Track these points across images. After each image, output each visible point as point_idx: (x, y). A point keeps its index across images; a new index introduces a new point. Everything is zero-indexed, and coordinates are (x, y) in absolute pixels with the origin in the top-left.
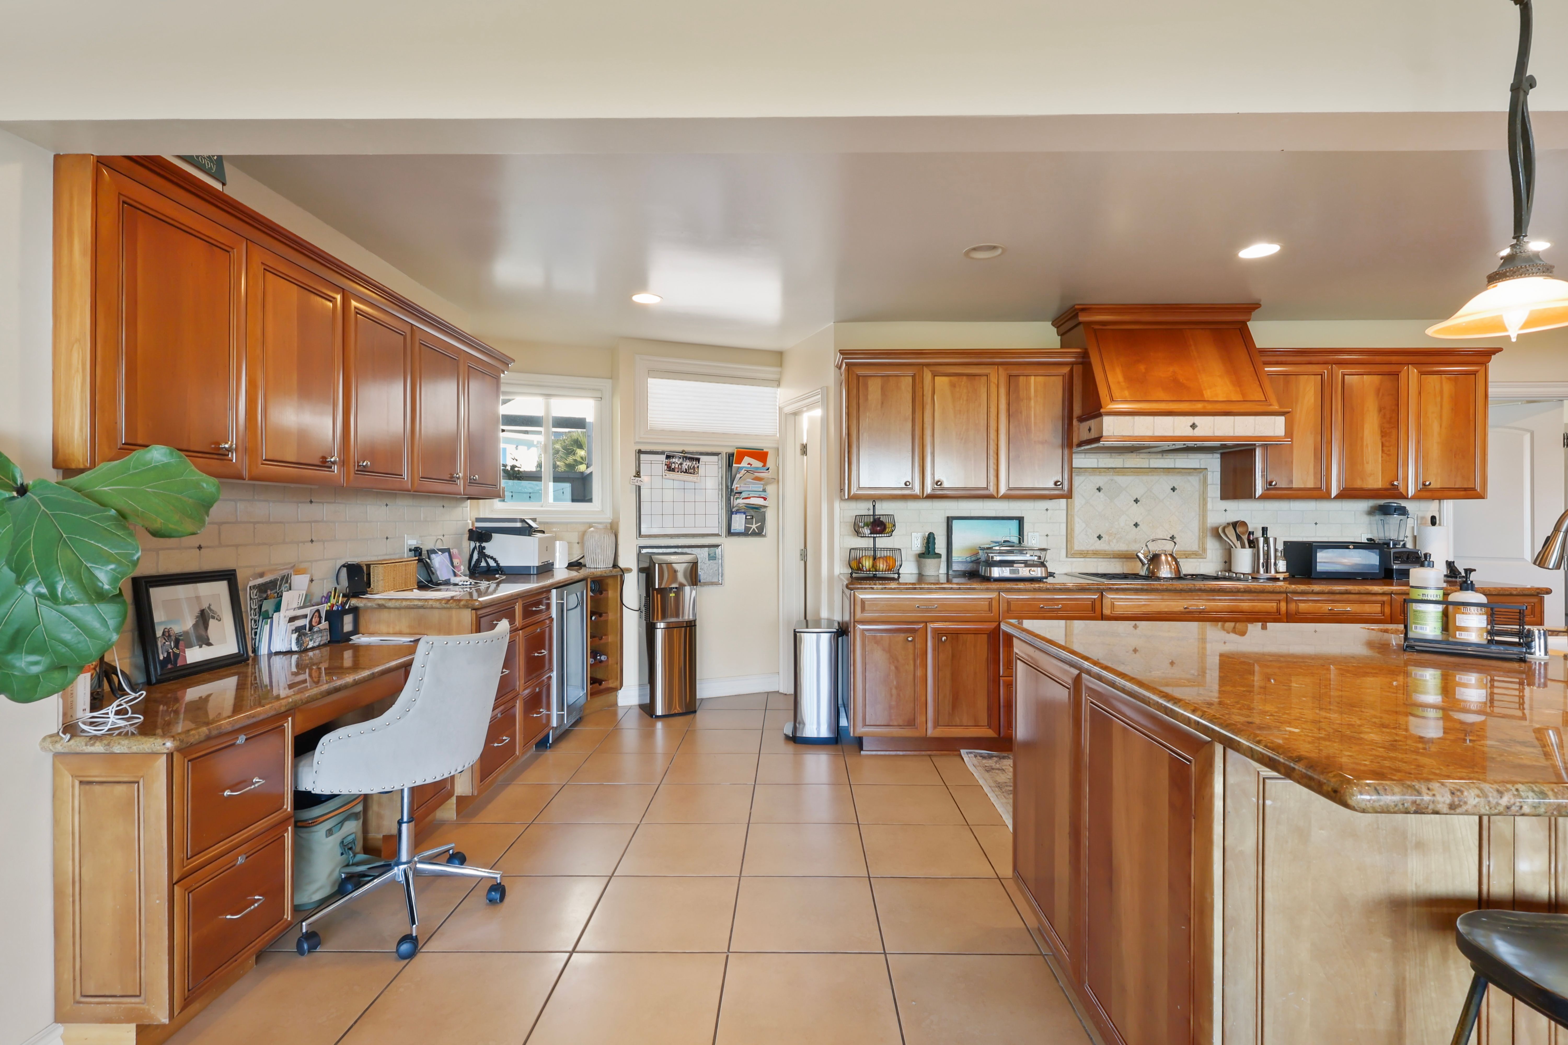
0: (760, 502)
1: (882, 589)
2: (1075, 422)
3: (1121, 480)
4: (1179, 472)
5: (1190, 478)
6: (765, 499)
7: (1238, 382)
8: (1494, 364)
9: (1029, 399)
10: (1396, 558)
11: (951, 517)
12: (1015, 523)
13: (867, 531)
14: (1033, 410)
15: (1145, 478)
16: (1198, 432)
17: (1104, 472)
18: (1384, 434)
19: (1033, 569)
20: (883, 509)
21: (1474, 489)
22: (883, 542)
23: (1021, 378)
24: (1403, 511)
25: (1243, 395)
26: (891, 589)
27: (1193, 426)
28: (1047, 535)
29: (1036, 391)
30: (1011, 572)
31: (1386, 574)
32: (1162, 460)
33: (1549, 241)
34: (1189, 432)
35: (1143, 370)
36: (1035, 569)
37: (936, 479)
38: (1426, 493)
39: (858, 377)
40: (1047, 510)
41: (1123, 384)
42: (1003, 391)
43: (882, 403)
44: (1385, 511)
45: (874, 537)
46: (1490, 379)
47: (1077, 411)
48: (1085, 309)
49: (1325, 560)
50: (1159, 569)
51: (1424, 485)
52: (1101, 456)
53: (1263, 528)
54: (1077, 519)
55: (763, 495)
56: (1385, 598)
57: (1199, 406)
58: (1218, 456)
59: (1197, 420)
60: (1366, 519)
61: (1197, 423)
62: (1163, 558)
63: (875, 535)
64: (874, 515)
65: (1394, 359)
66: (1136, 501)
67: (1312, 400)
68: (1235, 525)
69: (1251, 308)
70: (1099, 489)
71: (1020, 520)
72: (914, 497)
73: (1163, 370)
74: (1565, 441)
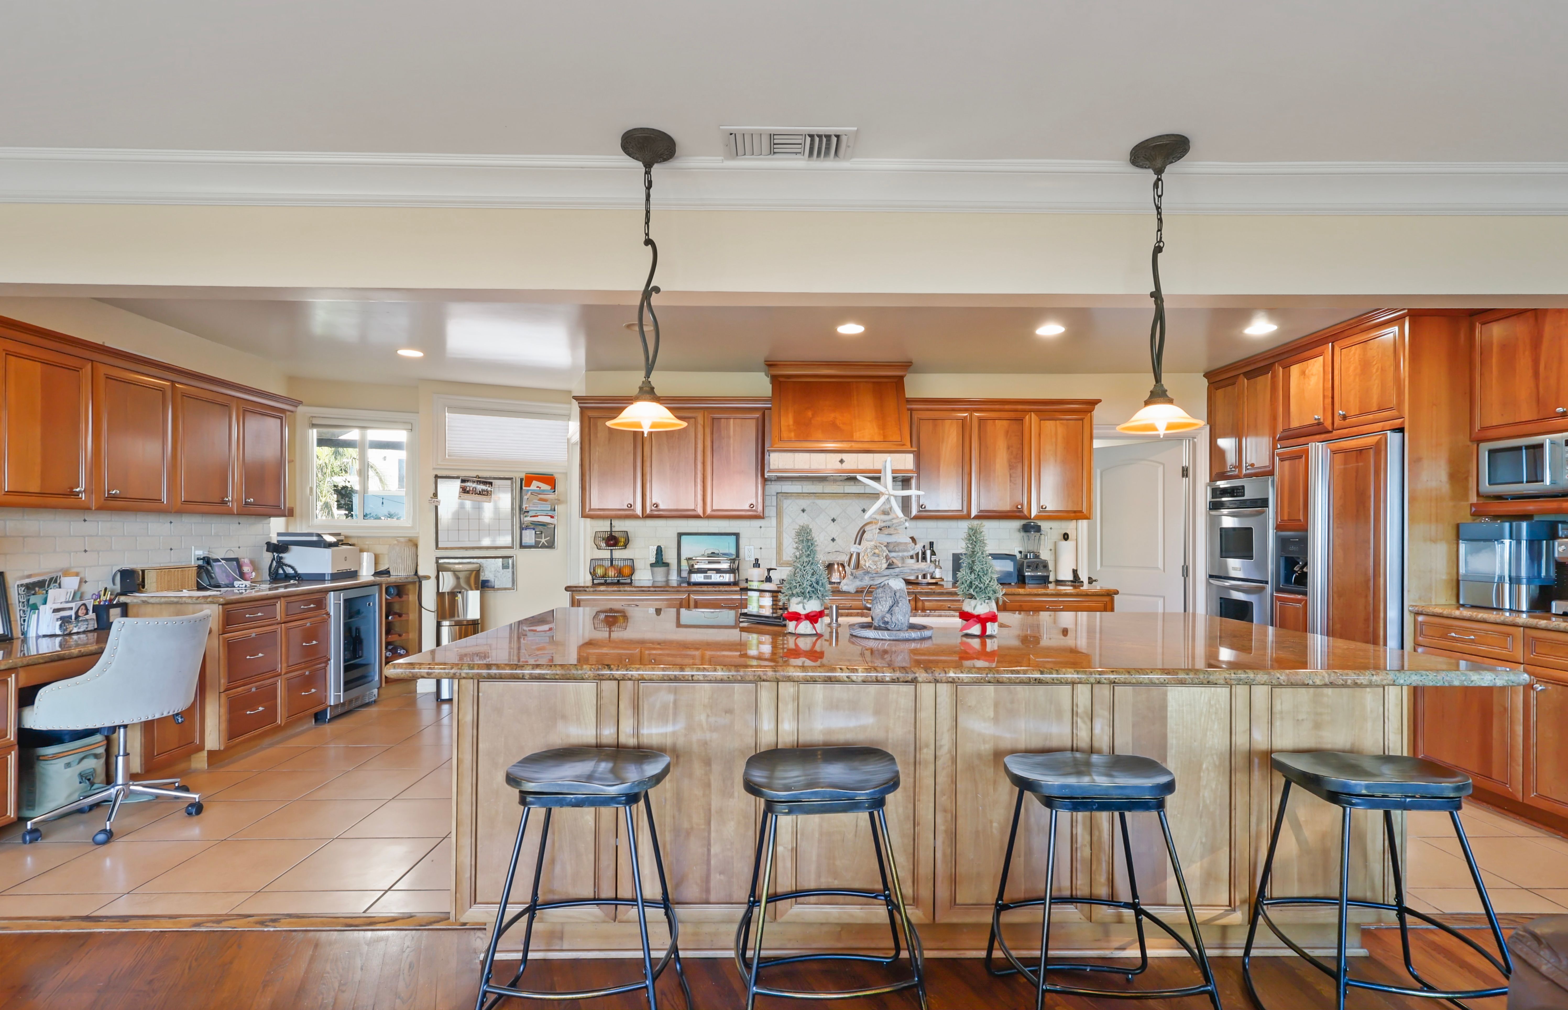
0: (547, 519)
1: (593, 591)
3: (822, 503)
4: (867, 497)
6: (552, 517)
7: (883, 427)
8: (1098, 412)
9: (729, 437)
10: (1029, 567)
11: (680, 532)
12: (734, 537)
13: (603, 545)
14: (732, 446)
15: (841, 501)
16: (845, 466)
17: (807, 496)
18: (1011, 467)
19: (722, 575)
20: (620, 526)
21: (1081, 512)
22: (619, 554)
23: (723, 420)
24: (1039, 529)
25: (885, 436)
26: (600, 591)
27: (842, 461)
28: (761, 548)
29: (735, 431)
30: (705, 577)
31: (1019, 580)
32: (854, 487)
33: (1065, 325)
34: (839, 466)
35: (811, 416)
36: (724, 575)
37: (654, 502)
38: (1047, 515)
39: (590, 418)
40: (761, 527)
41: (792, 427)
42: (708, 431)
43: (609, 440)
44: (1025, 529)
45: (611, 550)
46: (1094, 423)
48: (773, 365)
51: (1044, 508)
52: (805, 483)
53: (931, 543)
54: (785, 535)
55: (550, 513)
57: (847, 445)
59: (844, 456)
60: (1020, 535)
61: (844, 459)
62: (836, 566)
63: (612, 548)
64: (611, 531)
65: (1020, 407)
66: (833, 520)
67: (955, 440)
69: (907, 365)
70: (803, 511)
71: (737, 535)
72: (636, 517)
73: (826, 415)
74: (1185, 472)
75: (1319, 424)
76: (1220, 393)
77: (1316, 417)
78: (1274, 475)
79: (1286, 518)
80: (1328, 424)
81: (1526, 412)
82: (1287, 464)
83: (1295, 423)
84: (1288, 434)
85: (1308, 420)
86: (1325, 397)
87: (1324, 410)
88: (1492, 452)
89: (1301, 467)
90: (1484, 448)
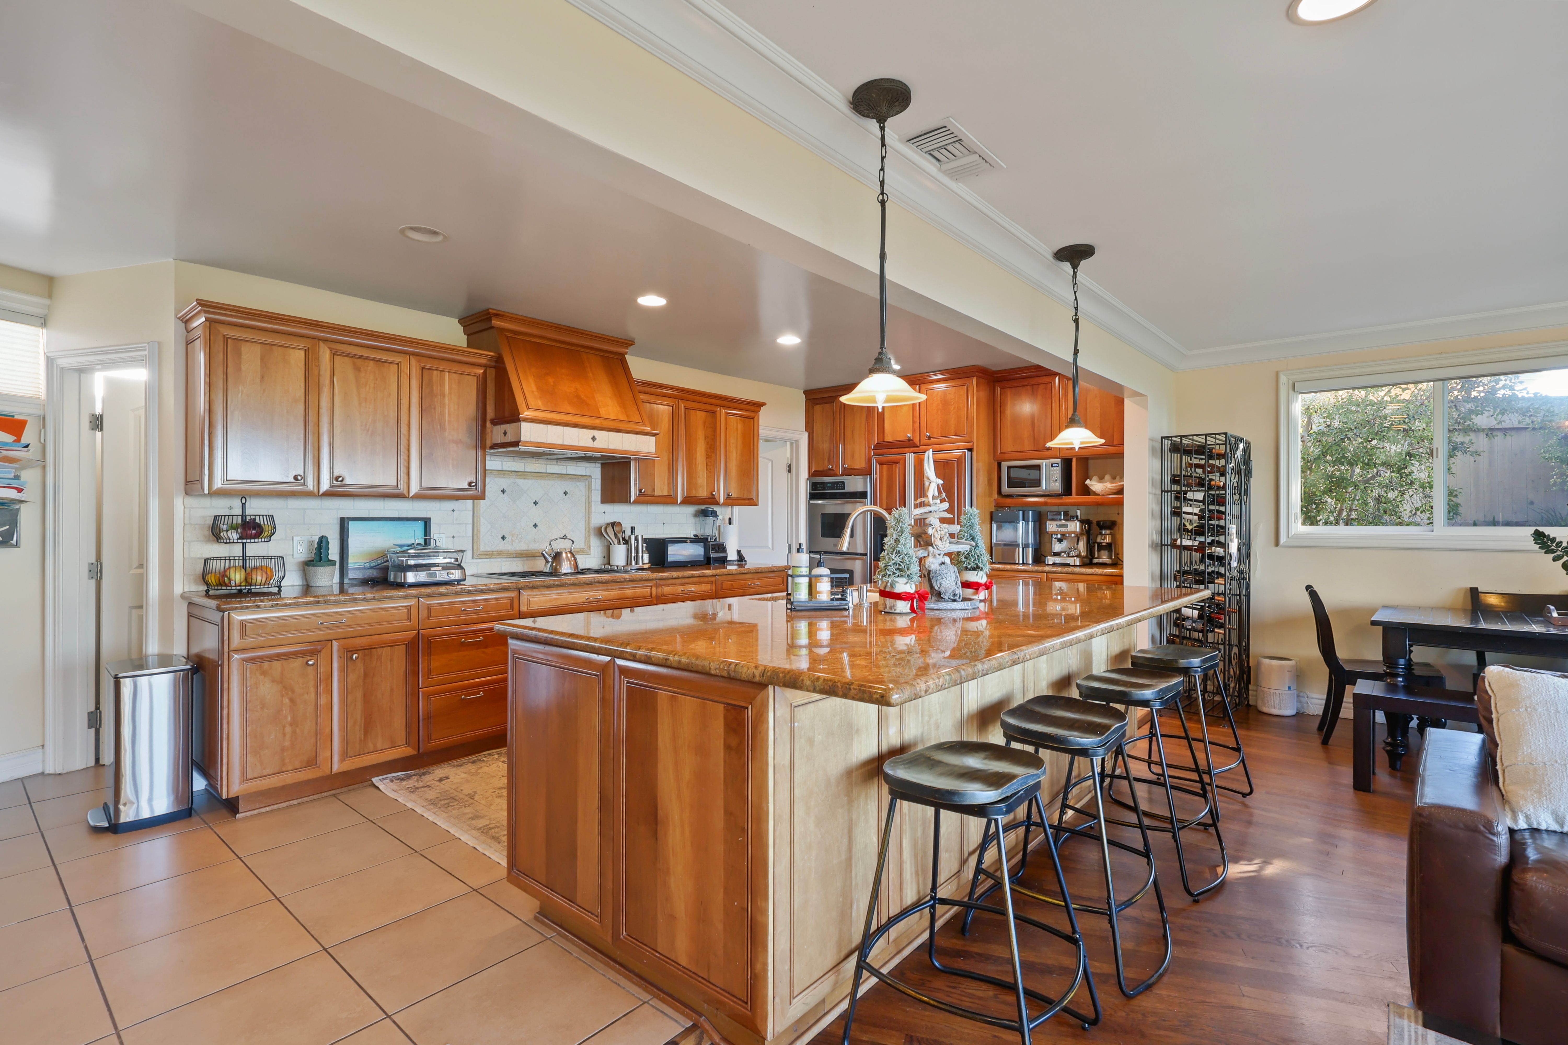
0: (12, 494)
2: (488, 424)
3: (523, 483)
4: (570, 478)
5: (578, 483)
6: (20, 490)
7: (623, 405)
8: (764, 413)
9: (444, 395)
10: (713, 549)
11: (348, 518)
12: (421, 525)
13: (234, 535)
14: (447, 407)
15: (544, 482)
16: (597, 445)
17: (508, 475)
18: (708, 457)
19: (450, 571)
20: (256, 508)
21: (752, 499)
22: (255, 548)
23: (435, 372)
24: (714, 514)
25: (628, 416)
26: (285, 605)
27: (594, 439)
28: (453, 537)
29: (450, 388)
30: (430, 575)
31: (707, 562)
32: (556, 467)
33: (800, 337)
34: (590, 444)
35: (552, 384)
36: (453, 571)
37: (336, 474)
38: (731, 502)
39: (226, 339)
40: (453, 511)
41: (536, 393)
42: (415, 384)
43: (262, 377)
44: (704, 513)
45: (243, 543)
46: (760, 423)
47: (490, 414)
48: (499, 315)
49: (675, 553)
50: (560, 567)
51: (729, 495)
52: (505, 459)
53: (632, 528)
54: (483, 520)
55: (15, 484)
56: (713, 579)
57: (597, 422)
58: (599, 465)
59: (597, 433)
60: (692, 520)
61: (596, 437)
62: (564, 555)
63: (244, 541)
64: (243, 516)
65: (713, 401)
66: (536, 503)
67: (667, 425)
68: (613, 524)
69: (627, 343)
70: (503, 491)
71: (427, 522)
72: (309, 495)
73: (568, 386)
74: (789, 469)
75: (909, 440)
76: (818, 408)
77: (909, 435)
78: (871, 474)
79: (884, 506)
80: (917, 441)
81: (1028, 445)
82: (885, 467)
83: (888, 438)
84: (882, 446)
85: (900, 437)
86: (914, 422)
87: (914, 431)
88: (1009, 468)
89: (898, 469)
90: (1005, 465)
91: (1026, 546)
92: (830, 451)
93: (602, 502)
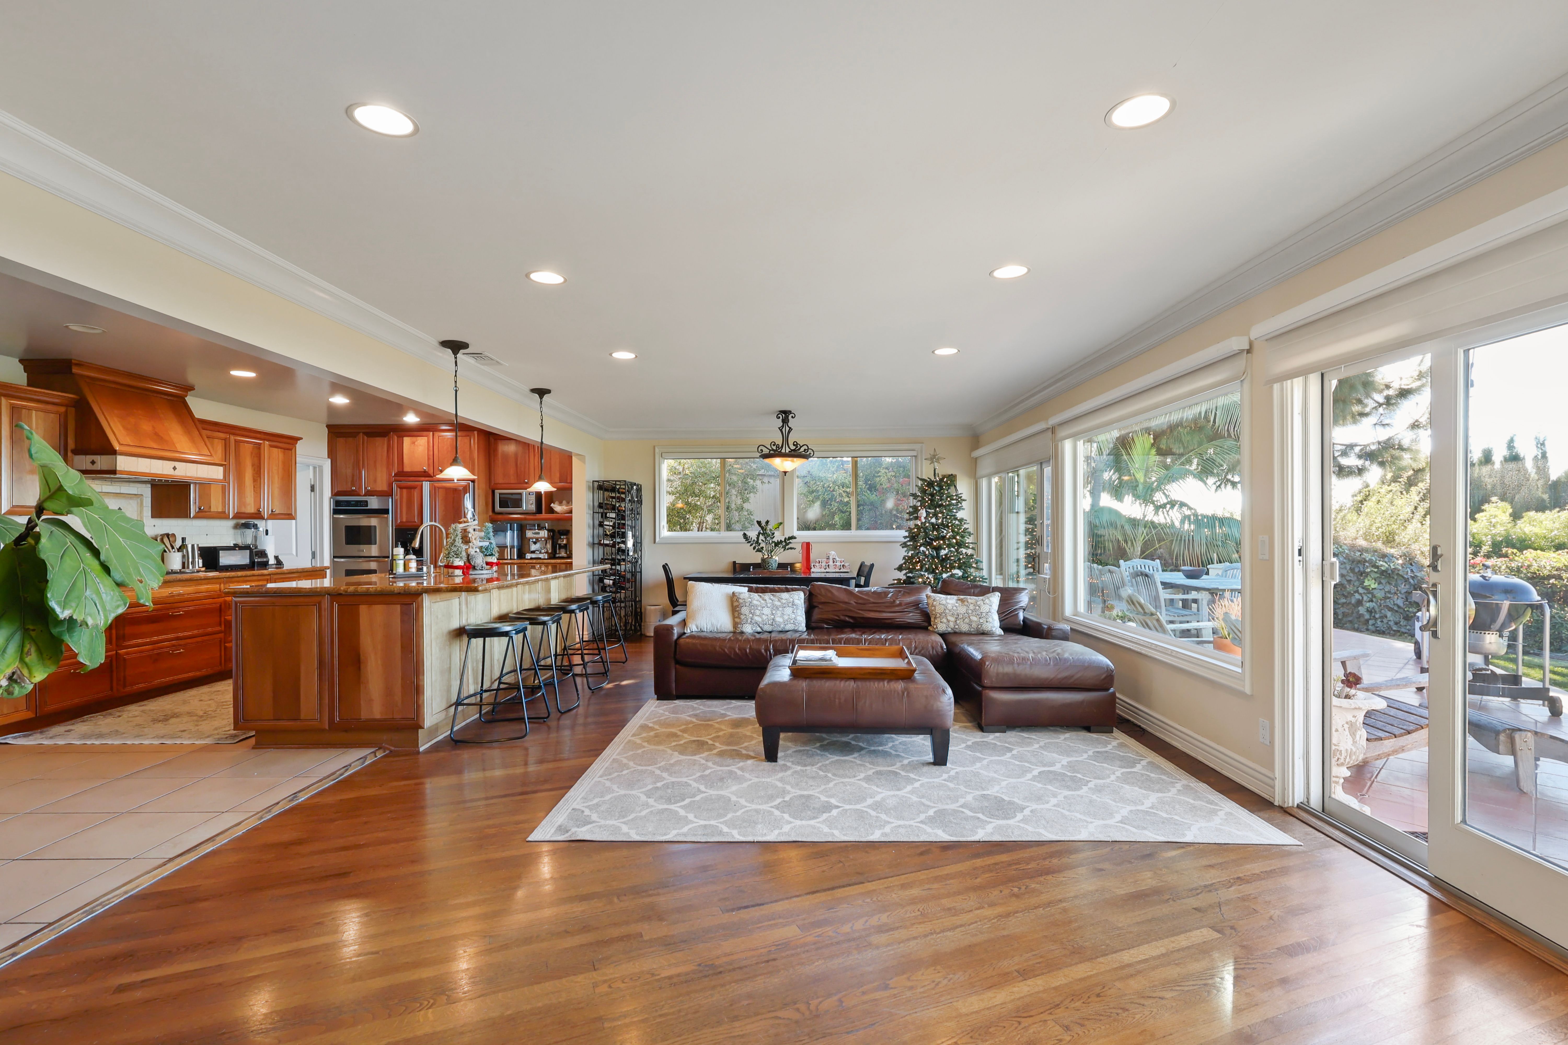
2: (69, 454)
4: (124, 497)
5: (131, 501)
7: (193, 441)
8: (299, 445)
10: (254, 555)
16: (177, 473)
18: (255, 480)
21: (291, 514)
24: (255, 526)
25: (198, 450)
29: (37, 425)
31: (251, 566)
32: (111, 487)
33: (347, 398)
34: (172, 472)
35: (133, 423)
38: (274, 516)
41: (123, 431)
42: (6, 420)
44: (246, 526)
46: (297, 453)
47: (71, 445)
48: (80, 364)
49: (225, 559)
51: (272, 511)
53: (183, 538)
56: (269, 577)
57: (176, 455)
58: (150, 486)
59: (177, 464)
60: (232, 531)
61: (176, 467)
65: (258, 436)
67: (220, 456)
68: (168, 535)
69: (186, 388)
73: (146, 426)
74: (313, 489)
75: (425, 472)
76: (341, 440)
77: (425, 468)
78: (392, 496)
79: (404, 520)
80: (431, 472)
81: (513, 479)
82: (405, 491)
83: (407, 469)
84: (402, 474)
85: (417, 469)
86: (429, 459)
87: (429, 465)
88: (500, 494)
89: (416, 493)
90: (497, 492)
91: (512, 547)
92: (353, 476)
93: (152, 517)
